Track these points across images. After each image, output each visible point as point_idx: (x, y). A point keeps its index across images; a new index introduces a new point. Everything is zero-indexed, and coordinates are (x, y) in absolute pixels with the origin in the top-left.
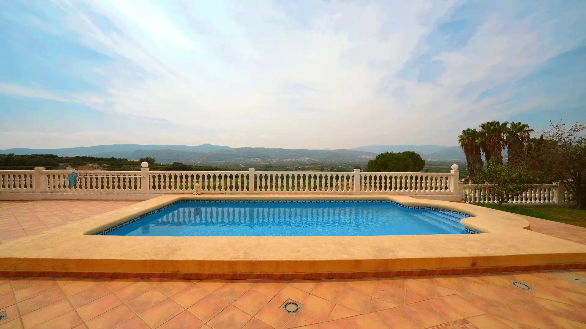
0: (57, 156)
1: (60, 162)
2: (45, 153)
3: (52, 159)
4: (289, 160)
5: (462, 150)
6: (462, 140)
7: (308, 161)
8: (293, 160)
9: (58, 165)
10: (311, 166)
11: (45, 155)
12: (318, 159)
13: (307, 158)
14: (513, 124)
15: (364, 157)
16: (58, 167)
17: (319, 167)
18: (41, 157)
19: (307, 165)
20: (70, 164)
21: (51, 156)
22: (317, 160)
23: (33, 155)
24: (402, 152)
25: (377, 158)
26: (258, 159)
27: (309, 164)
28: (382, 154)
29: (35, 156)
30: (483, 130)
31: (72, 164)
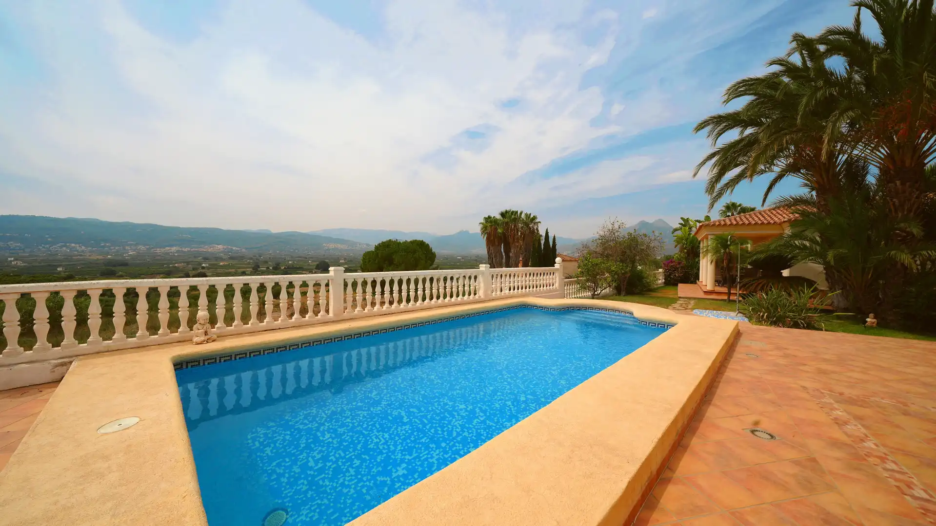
4: (174, 249)
5: (483, 241)
6: (484, 229)
7: (222, 252)
8: (186, 250)
10: (231, 262)
12: (246, 249)
13: (220, 247)
14: (526, 215)
15: (332, 246)
17: (249, 263)
19: (222, 260)
22: (244, 250)
24: (409, 240)
25: (377, 248)
26: (78, 245)
27: (224, 257)
28: (383, 243)
30: (502, 219)
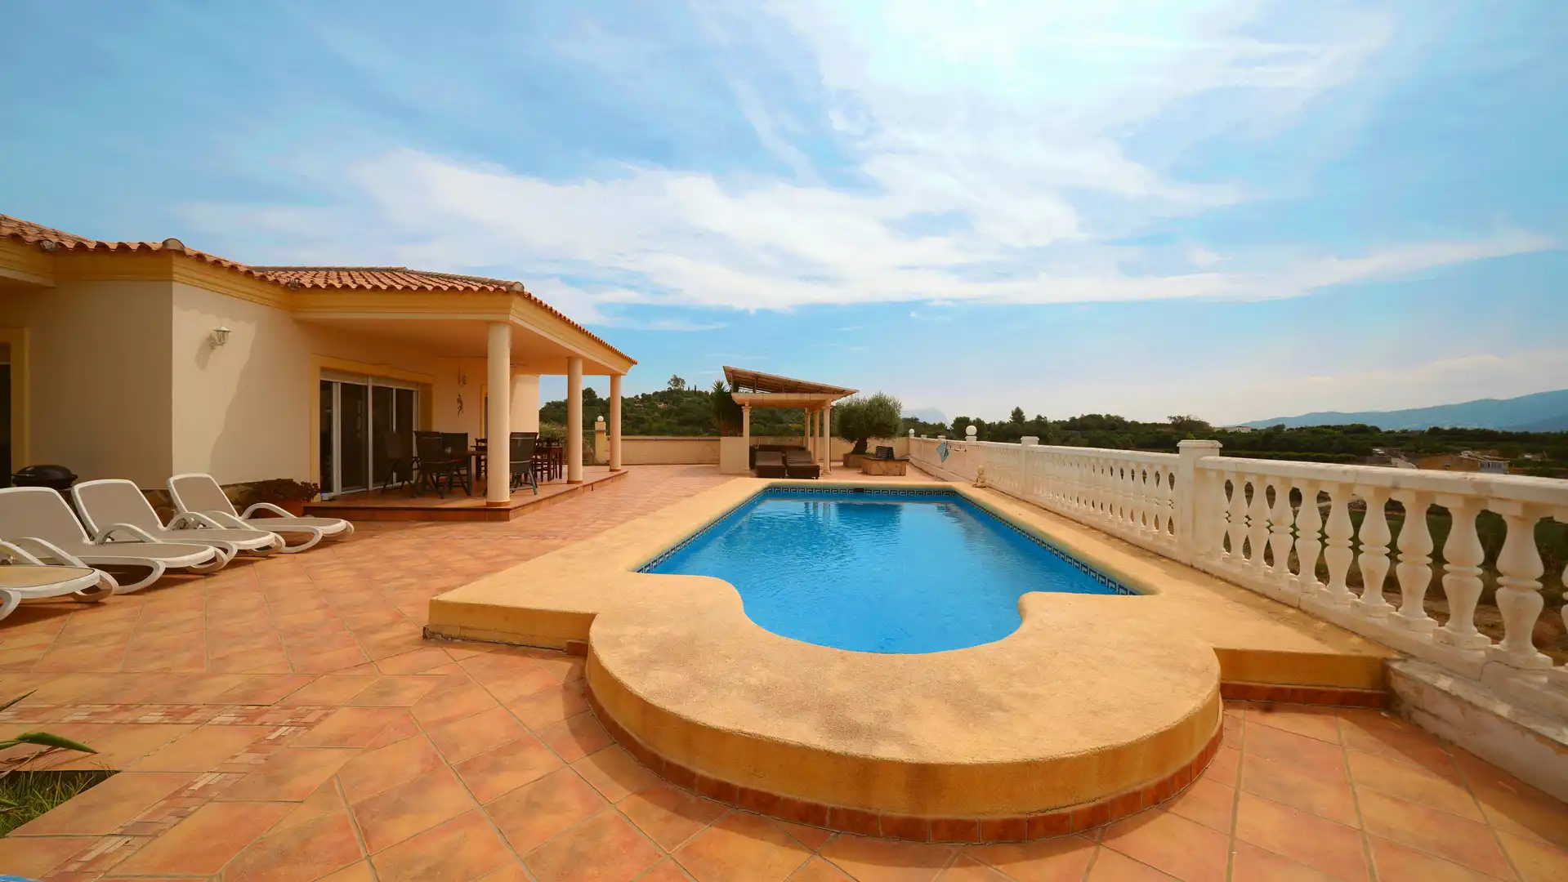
0: (1377, 429)
1: (1378, 445)
2: (1348, 423)
3: (1362, 436)
9: (1370, 453)
11: (1346, 427)
16: (1368, 458)
18: (1336, 432)
20: (1402, 451)
21: (1362, 429)
23: (1320, 427)
29: (1324, 430)
31: (1411, 451)
